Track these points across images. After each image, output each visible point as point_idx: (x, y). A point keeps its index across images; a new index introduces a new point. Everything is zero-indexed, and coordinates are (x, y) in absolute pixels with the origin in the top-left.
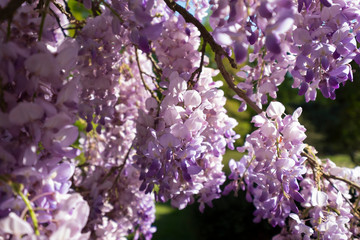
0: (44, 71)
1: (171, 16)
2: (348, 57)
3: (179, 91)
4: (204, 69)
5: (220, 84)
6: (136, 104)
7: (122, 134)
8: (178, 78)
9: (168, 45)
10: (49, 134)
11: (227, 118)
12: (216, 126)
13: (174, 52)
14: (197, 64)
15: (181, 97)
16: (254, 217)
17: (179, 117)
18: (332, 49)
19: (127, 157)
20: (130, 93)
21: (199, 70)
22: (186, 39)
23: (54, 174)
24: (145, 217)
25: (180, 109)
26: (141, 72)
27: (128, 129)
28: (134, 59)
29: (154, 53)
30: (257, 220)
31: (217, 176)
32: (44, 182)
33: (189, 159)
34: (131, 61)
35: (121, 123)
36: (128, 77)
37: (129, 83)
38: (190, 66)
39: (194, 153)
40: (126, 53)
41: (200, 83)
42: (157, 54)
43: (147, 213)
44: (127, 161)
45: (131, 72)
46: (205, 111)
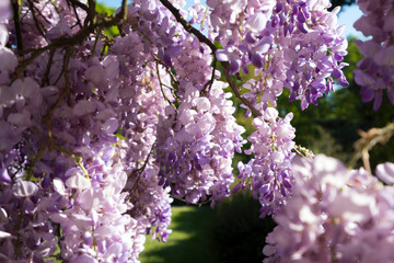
0: (97, 78)
1: (187, 36)
2: (326, 72)
3: (192, 98)
4: (215, 82)
5: (229, 95)
6: (155, 113)
7: (143, 140)
8: (193, 88)
9: (184, 61)
10: (99, 123)
11: (236, 126)
12: (224, 131)
13: (190, 67)
14: (209, 78)
15: (195, 102)
16: (259, 214)
17: (192, 118)
18: (313, 65)
19: (147, 162)
20: (150, 103)
21: (211, 82)
22: (201, 55)
23: (101, 153)
24: (162, 219)
25: (193, 112)
26: (161, 84)
27: (148, 136)
28: (155, 73)
29: (172, 67)
30: (262, 216)
31: (226, 177)
32: (94, 159)
33: (200, 152)
34: (152, 75)
35: (142, 131)
36: (149, 90)
37: (149, 95)
38: (203, 79)
39: (204, 147)
40: (147, 68)
41: (211, 94)
42: (175, 68)
43: (165, 215)
44: (147, 166)
45: (151, 85)
46: (214, 115)
